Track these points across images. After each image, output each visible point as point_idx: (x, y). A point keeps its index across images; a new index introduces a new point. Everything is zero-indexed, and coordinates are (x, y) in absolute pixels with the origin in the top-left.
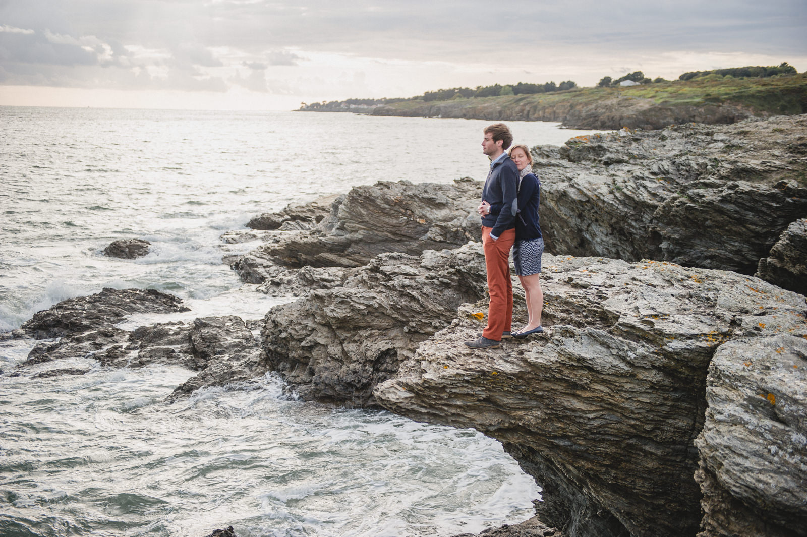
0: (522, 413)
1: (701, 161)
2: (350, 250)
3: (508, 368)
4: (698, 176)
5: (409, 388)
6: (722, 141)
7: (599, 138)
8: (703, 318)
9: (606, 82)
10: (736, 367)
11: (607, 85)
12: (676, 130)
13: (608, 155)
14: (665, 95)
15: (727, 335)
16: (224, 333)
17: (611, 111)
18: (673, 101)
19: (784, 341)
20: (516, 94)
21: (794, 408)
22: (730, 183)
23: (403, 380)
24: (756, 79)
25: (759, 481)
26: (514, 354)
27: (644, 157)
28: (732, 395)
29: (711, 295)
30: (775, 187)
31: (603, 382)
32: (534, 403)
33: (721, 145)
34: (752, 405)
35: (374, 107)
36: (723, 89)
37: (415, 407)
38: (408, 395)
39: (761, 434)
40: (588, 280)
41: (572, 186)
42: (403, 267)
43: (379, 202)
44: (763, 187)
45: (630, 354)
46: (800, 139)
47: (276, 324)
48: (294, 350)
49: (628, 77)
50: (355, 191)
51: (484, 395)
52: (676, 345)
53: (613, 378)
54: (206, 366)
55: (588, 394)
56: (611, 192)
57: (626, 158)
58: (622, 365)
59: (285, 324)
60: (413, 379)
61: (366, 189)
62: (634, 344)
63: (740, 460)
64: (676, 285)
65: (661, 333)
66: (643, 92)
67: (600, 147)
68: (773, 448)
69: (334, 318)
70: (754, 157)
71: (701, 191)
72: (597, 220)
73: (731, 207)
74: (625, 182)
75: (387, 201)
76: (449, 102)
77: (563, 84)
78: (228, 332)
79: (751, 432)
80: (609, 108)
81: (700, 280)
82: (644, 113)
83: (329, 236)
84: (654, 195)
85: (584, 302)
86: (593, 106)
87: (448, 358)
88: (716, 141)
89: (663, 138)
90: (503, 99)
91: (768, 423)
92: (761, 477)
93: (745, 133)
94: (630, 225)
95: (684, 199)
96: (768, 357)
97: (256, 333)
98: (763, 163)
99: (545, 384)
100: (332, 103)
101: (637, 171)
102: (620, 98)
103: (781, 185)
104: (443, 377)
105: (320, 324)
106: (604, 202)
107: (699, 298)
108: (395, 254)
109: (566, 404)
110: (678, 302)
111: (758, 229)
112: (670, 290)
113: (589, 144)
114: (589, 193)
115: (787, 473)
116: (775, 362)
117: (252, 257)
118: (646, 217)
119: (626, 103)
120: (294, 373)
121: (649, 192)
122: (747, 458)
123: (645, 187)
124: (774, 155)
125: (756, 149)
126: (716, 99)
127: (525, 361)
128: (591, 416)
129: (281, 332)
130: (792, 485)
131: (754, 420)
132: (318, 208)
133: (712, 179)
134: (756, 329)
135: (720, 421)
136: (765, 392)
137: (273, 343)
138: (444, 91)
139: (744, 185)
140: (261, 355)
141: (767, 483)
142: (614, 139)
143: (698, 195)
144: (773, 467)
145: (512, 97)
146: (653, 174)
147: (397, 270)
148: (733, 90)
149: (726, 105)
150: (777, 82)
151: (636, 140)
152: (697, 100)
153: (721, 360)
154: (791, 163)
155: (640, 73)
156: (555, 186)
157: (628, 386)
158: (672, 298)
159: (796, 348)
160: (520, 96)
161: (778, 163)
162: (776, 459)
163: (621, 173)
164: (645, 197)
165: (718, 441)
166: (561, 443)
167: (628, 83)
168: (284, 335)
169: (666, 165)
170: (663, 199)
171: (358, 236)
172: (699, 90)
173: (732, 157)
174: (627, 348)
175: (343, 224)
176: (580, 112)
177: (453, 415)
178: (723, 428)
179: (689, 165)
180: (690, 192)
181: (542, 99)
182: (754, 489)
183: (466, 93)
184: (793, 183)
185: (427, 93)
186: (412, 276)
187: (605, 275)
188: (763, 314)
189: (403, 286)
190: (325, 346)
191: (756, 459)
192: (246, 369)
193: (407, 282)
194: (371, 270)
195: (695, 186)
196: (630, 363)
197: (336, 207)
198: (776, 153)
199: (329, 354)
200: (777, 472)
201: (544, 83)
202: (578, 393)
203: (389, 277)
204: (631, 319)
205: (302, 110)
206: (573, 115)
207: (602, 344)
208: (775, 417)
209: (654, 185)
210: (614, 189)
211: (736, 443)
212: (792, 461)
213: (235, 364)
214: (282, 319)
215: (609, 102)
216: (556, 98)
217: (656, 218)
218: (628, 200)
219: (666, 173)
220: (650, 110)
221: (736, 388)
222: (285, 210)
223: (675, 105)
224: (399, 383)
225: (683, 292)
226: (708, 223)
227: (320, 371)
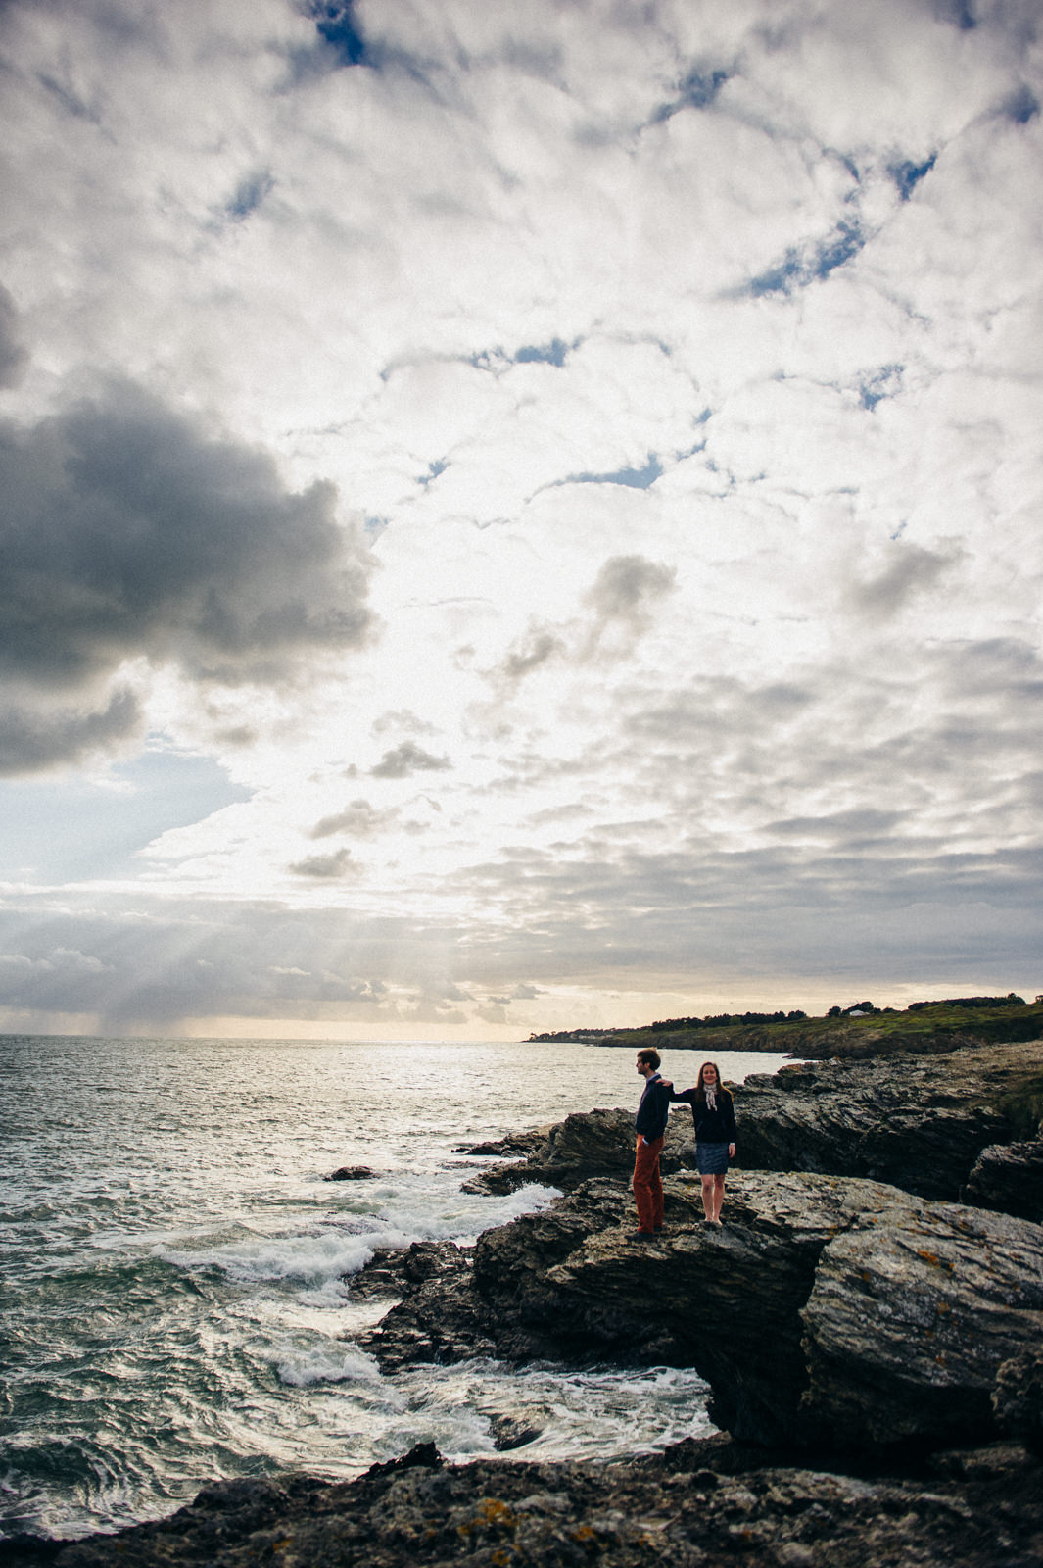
0: (671, 1298)
1: (902, 1089)
2: (566, 1179)
3: (658, 1255)
4: (899, 1104)
5: (571, 1271)
6: (924, 1069)
7: (810, 1067)
8: (828, 1215)
9: (835, 1011)
10: (844, 1253)
11: (837, 1016)
12: (884, 1059)
13: (818, 1083)
14: (895, 1025)
15: (845, 1229)
16: (438, 1259)
17: (841, 1041)
18: (903, 1031)
19: (889, 1233)
20: (745, 1024)
21: (884, 1284)
22: (929, 1110)
23: (568, 1265)
24: (986, 1009)
25: (848, 1342)
26: (664, 1245)
27: (852, 1086)
28: (835, 1274)
29: (840, 1197)
30: (971, 1114)
31: (742, 1271)
32: (681, 1289)
33: (924, 1073)
34: (850, 1282)
35: (603, 1037)
36: (952, 1020)
37: (578, 1289)
38: (571, 1278)
39: (854, 1305)
40: (741, 1185)
41: (780, 1113)
42: (610, 1191)
43: (594, 1129)
44: (961, 1114)
45: (762, 1245)
46: (994, 1067)
47: (487, 1247)
48: (502, 1274)
49: (857, 1007)
50: (571, 1119)
51: (637, 1280)
52: (801, 1237)
53: (749, 1267)
54: (419, 1290)
55: (727, 1282)
56: (818, 1120)
57: (834, 1086)
58: (756, 1255)
59: (494, 1247)
60: (577, 1264)
61: (581, 1116)
62: (766, 1236)
63: (833, 1326)
64: (814, 1189)
65: (790, 1227)
66: (872, 1023)
67: (810, 1075)
68: (863, 1317)
69: (543, 1241)
70: (951, 1085)
71: (902, 1118)
72: (806, 1148)
73: (932, 1134)
74: (830, 1109)
75: (602, 1129)
76: (678, 1033)
77: (792, 1014)
78: (442, 1258)
79: (846, 1303)
80: (840, 1038)
81: (836, 1186)
82: (875, 1043)
83: (546, 1165)
84: (859, 1123)
85: (732, 1203)
86: (823, 1037)
87: (607, 1247)
88: (918, 1070)
89: (872, 1067)
90: (732, 1029)
91: (861, 1296)
92: (850, 1339)
93: (946, 1062)
94: (838, 1153)
95: (885, 1126)
96: (872, 1244)
97: (470, 1261)
98: (960, 1091)
99: (690, 1271)
100: (560, 1033)
101: (844, 1099)
102: (850, 1028)
103: (977, 1113)
104: (601, 1262)
105: (527, 1247)
106: (811, 1130)
107: (829, 1199)
108: (603, 1179)
109: (710, 1290)
110: (811, 1203)
111: (960, 1156)
112: (809, 1194)
113: (800, 1073)
114: (796, 1121)
115: (872, 1337)
116: (876, 1249)
117: (471, 1185)
118: (853, 1146)
119: (856, 1033)
120: (502, 1298)
121: (854, 1120)
122: (839, 1324)
123: (850, 1115)
124: (970, 1083)
125: (954, 1077)
126: (946, 1030)
127: (672, 1249)
128: (732, 1302)
129: (491, 1255)
130: (875, 1346)
131: (850, 1294)
132: (538, 1137)
133: (912, 1107)
134: (870, 1223)
135: (820, 1295)
136: (861, 1271)
137: (483, 1267)
138: (672, 1021)
139: (942, 1112)
140: (471, 1279)
141: (855, 1345)
142: (825, 1068)
143: (899, 1121)
144: (862, 1332)
145: (741, 1027)
146: (857, 1101)
147: (604, 1195)
148: (963, 1020)
149: (956, 1036)
150: (1006, 1013)
151: (847, 1069)
152: (927, 1030)
153: (832, 1249)
154: (985, 1091)
155: (868, 1003)
156: (764, 1114)
157: (763, 1275)
158: (806, 1200)
159: (897, 1238)
160: (749, 1026)
161: (973, 1090)
162: (864, 1325)
163: (829, 1101)
164: (849, 1123)
165: (818, 1310)
166: (708, 1328)
167: (857, 1013)
168: (494, 1259)
169: (869, 1093)
170: (867, 1127)
171: (576, 1164)
172: (928, 1021)
173: (932, 1085)
174: (759, 1240)
175: (559, 1152)
176: (811, 1043)
177: (612, 1298)
178: (823, 1300)
179: (891, 1093)
180: (891, 1119)
181: (772, 1029)
182: (844, 1349)
183: (694, 1023)
184: (988, 1110)
185: (655, 1023)
186: (618, 1201)
187: (756, 1182)
188: (881, 1212)
189: (610, 1210)
190: (533, 1271)
191: (847, 1325)
192: (457, 1293)
193: (613, 1206)
194: (580, 1195)
195: (897, 1113)
196: (762, 1253)
197: (553, 1134)
198: (972, 1081)
199: (537, 1279)
200: (864, 1336)
201: (773, 1013)
202: (721, 1280)
203: (596, 1201)
204: (768, 1216)
205: (531, 1040)
206: (804, 1046)
207: (740, 1236)
208: (867, 1292)
209: (859, 1113)
210: (821, 1116)
211: (833, 1312)
212: (877, 1327)
213: (447, 1288)
214: (492, 1243)
215: (839, 1033)
216: (786, 1028)
217: (862, 1146)
218: (834, 1128)
219: (870, 1100)
220: (880, 1040)
221: (837, 1269)
222: (506, 1139)
223: (906, 1035)
224: (565, 1268)
225: (819, 1194)
226: (911, 1150)
227: (528, 1295)
